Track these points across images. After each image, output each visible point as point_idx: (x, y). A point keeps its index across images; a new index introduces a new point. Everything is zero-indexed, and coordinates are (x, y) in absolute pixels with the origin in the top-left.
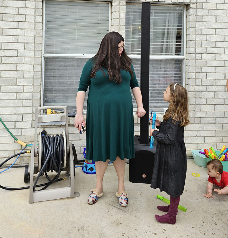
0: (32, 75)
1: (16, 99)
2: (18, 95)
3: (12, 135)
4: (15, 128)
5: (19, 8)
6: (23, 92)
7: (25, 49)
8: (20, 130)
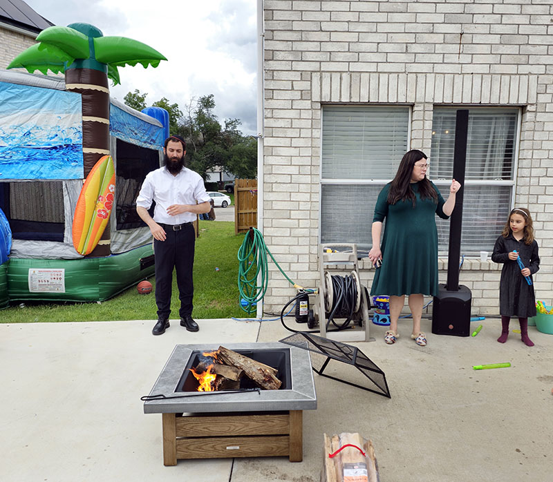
0: (308, 206)
1: (290, 236)
2: (293, 230)
3: (288, 279)
4: (290, 270)
5: (291, 119)
6: (299, 227)
7: (299, 174)
8: (296, 273)
